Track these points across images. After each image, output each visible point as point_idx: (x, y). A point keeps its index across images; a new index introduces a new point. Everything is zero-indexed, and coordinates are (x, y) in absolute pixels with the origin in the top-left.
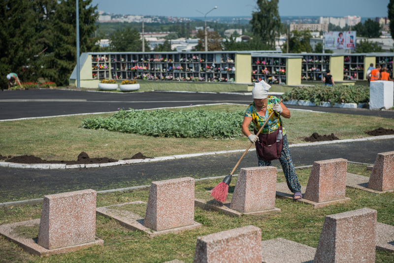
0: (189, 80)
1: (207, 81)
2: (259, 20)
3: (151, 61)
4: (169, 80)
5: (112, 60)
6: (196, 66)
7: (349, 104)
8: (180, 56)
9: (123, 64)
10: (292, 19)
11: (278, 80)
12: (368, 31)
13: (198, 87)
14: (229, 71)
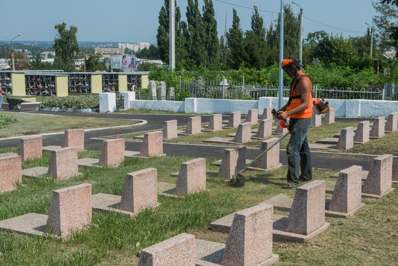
2: (60, 45)
7: (86, 109)
10: (97, 44)
11: (50, 93)
12: (152, 54)
14: (7, 86)
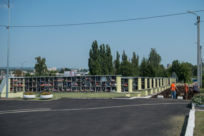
0: (83, 91)
1: (96, 91)
3: (54, 81)
4: (69, 91)
5: (25, 81)
6: (88, 84)
8: (76, 78)
9: (34, 83)
13: (90, 95)
